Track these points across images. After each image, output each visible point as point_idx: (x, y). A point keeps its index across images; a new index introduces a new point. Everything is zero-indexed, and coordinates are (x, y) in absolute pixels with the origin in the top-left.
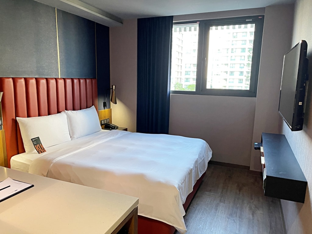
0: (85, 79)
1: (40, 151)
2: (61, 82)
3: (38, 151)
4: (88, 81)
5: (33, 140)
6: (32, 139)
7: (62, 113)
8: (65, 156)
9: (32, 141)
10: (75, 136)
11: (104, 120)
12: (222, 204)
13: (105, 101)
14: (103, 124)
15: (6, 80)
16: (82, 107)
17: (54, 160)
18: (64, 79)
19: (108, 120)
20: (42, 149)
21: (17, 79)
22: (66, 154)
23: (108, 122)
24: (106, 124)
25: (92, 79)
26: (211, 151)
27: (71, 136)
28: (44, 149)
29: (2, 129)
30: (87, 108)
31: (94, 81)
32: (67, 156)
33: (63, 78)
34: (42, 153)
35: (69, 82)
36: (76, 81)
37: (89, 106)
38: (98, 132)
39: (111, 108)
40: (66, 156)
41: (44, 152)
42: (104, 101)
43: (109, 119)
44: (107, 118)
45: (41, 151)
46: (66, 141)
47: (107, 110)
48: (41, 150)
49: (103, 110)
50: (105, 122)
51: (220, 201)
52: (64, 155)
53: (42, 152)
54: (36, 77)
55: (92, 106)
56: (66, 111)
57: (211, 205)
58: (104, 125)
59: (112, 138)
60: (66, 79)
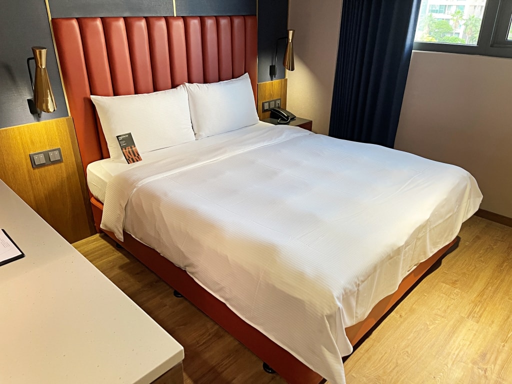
0: (231, 19)
1: (130, 159)
2: (178, 25)
3: (128, 158)
4: (237, 21)
5: (120, 138)
6: (118, 137)
7: (178, 88)
8: (162, 176)
9: (118, 139)
10: (203, 134)
11: (269, 102)
12: (470, 323)
13: (274, 64)
14: (267, 110)
15: (65, 23)
16: (223, 75)
17: (140, 183)
18: (185, 19)
19: (278, 102)
20: (135, 156)
21: (86, 20)
22: (170, 170)
23: (277, 105)
24: (274, 110)
25: (246, 18)
26: (479, 197)
27: (196, 132)
28: (139, 155)
29: (68, 116)
30: (233, 78)
31: (249, 21)
32: (167, 175)
33: (183, 17)
34: (134, 162)
35: (195, 24)
36: (210, 23)
37: (236, 74)
38: (250, 127)
39: (287, 78)
40: (165, 176)
41: (137, 161)
42: (272, 64)
43: (280, 99)
44: (275, 99)
45: (132, 159)
46: (185, 141)
47: (276, 82)
48: (133, 157)
49: (269, 82)
50: (272, 106)
51: (470, 313)
52: (161, 173)
53: (135, 160)
54: (125, 15)
55: (245, 73)
56: (187, 84)
57: (443, 319)
58: (270, 112)
59: (265, 144)
60: (188, 20)
